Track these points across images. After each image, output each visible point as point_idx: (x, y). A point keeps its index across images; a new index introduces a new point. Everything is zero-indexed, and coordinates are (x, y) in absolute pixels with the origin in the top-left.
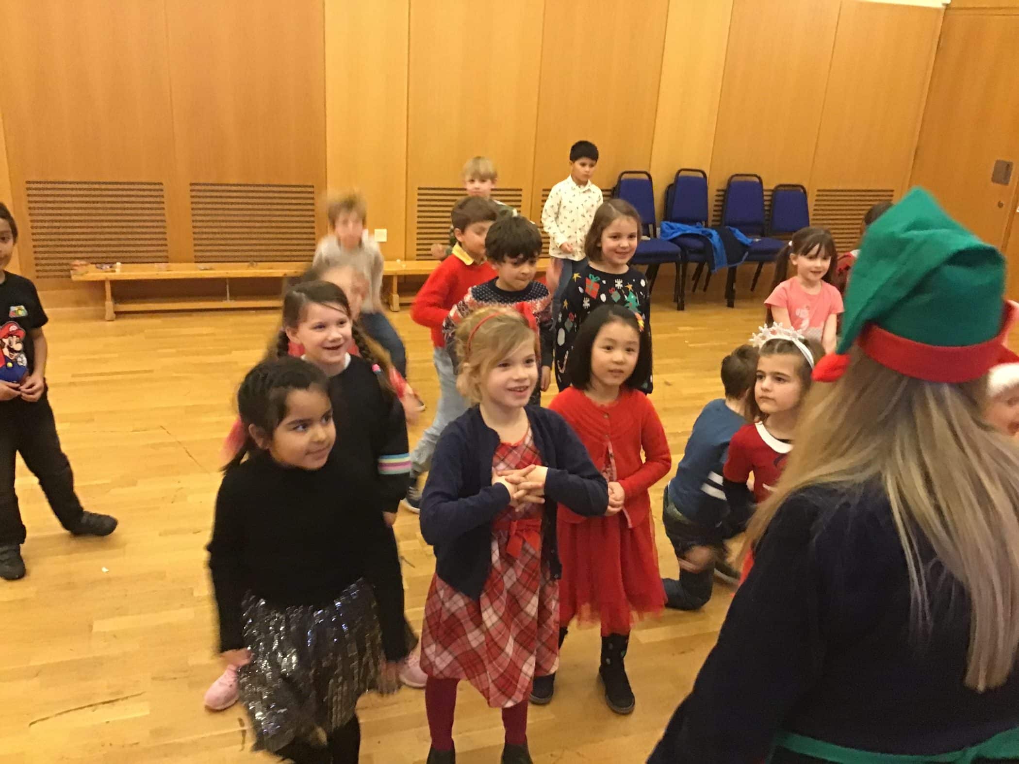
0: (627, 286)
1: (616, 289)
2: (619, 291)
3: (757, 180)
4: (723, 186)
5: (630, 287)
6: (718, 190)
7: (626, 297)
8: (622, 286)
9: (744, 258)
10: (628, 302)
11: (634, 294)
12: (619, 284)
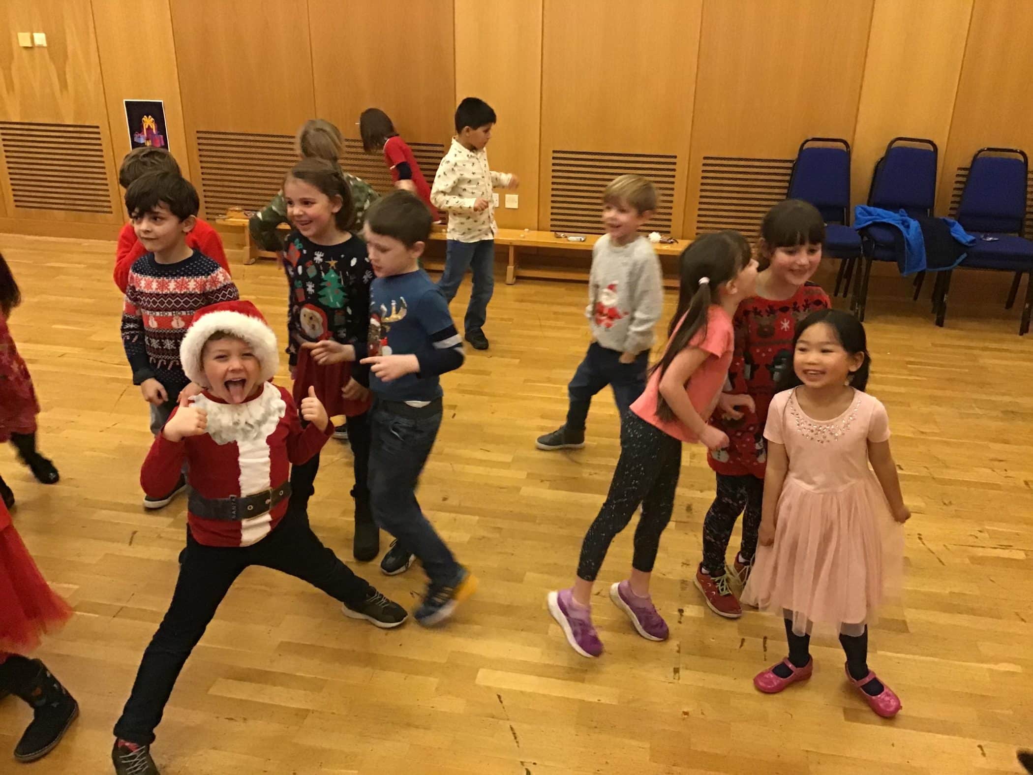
0: (330, 262)
1: (314, 262)
2: (317, 266)
3: (1021, 158)
4: (967, 163)
5: (333, 263)
6: (960, 169)
7: (323, 274)
8: (321, 260)
9: (959, 261)
10: (325, 281)
11: (337, 272)
12: (319, 257)
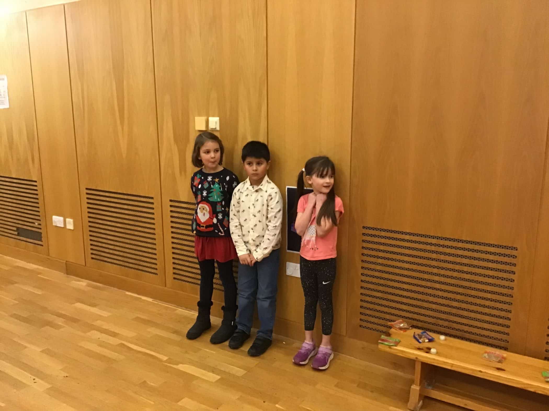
0: (215, 180)
1: (207, 181)
8: (211, 180)
